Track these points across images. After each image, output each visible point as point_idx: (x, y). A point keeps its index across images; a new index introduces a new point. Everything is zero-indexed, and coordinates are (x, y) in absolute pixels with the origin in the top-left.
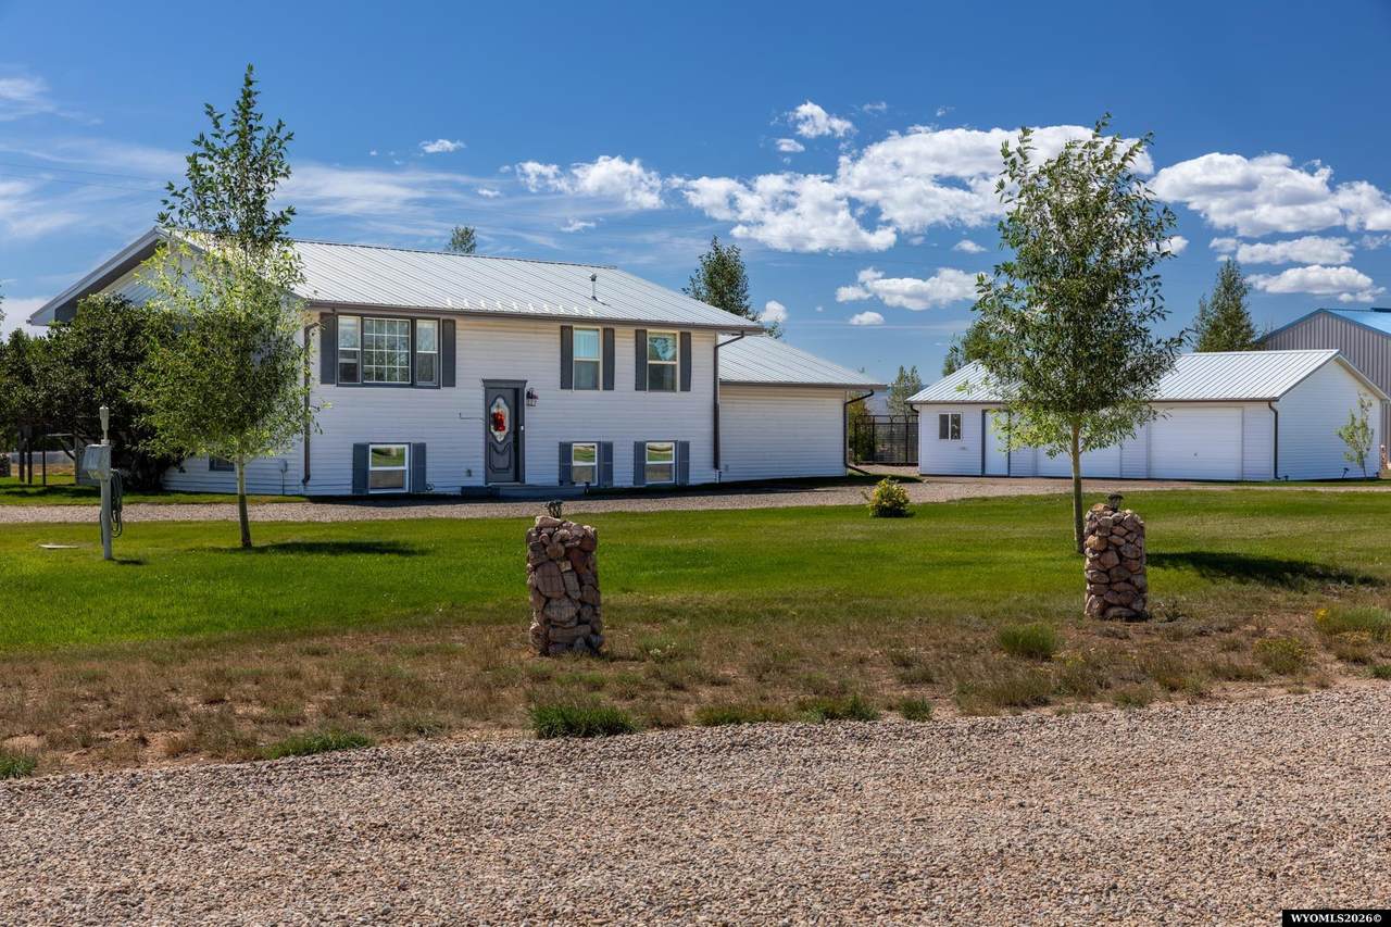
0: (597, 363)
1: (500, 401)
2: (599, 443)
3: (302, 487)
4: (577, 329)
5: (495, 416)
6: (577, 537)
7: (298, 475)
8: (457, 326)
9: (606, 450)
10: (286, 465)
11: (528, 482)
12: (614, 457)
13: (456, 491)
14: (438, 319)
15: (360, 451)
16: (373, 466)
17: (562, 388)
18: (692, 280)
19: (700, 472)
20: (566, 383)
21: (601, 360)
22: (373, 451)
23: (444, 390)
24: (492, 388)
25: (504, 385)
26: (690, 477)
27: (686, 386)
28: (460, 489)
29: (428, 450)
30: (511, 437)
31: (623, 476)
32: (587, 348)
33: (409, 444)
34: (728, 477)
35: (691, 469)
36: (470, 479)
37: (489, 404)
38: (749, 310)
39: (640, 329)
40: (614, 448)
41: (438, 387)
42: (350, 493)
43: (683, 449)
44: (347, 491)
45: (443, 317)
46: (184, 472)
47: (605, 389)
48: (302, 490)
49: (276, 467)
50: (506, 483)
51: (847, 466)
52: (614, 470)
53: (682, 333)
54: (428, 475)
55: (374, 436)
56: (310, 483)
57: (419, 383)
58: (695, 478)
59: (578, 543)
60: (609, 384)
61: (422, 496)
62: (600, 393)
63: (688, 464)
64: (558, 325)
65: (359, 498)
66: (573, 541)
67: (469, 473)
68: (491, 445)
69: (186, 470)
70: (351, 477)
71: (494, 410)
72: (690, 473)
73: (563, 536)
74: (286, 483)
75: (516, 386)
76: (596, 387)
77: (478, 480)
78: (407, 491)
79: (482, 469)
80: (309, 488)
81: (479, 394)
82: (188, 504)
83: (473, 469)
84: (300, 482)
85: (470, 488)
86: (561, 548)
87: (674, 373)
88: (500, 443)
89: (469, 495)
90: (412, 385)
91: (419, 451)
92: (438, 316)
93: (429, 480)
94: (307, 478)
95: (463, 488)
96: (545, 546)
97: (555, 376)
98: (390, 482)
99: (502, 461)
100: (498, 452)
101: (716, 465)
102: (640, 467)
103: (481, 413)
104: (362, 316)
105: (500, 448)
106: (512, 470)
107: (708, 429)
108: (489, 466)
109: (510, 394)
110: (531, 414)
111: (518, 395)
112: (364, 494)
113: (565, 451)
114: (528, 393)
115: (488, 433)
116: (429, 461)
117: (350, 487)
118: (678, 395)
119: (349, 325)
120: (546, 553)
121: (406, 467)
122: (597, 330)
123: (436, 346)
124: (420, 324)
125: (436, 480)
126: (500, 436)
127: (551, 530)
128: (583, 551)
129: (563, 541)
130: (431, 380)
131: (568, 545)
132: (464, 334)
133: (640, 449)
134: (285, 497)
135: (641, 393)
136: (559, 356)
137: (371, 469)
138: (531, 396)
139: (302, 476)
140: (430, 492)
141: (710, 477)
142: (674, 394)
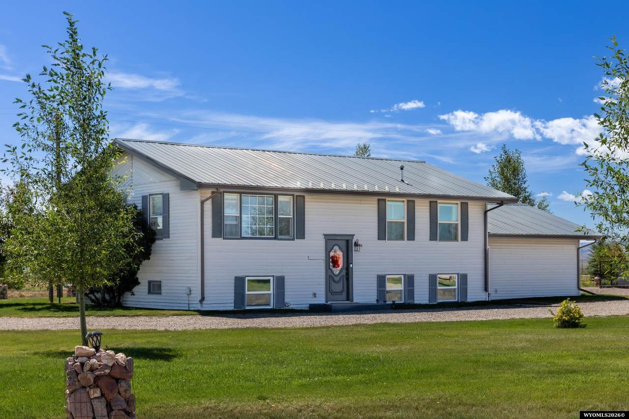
0: (403, 223)
1: (336, 248)
2: (405, 275)
3: (199, 305)
4: (388, 201)
5: (333, 257)
6: (106, 366)
7: (197, 297)
8: (306, 200)
9: (410, 280)
10: (190, 291)
11: (355, 301)
12: (415, 284)
13: (306, 307)
14: (293, 195)
15: (239, 282)
16: (248, 291)
17: (378, 239)
18: (490, 172)
19: (475, 293)
20: (382, 236)
21: (405, 221)
22: (248, 280)
23: (297, 241)
24: (331, 240)
25: (339, 238)
26: (468, 297)
27: (465, 238)
28: (308, 306)
29: (286, 280)
30: (344, 272)
31: (421, 296)
32: (396, 212)
33: (273, 276)
34: (494, 297)
35: (468, 291)
36: (315, 299)
37: (328, 250)
38: (527, 190)
39: (433, 200)
40: (415, 278)
41: (293, 239)
42: (232, 308)
43: (463, 278)
44: (231, 307)
45: (296, 194)
46: (134, 295)
47: (408, 239)
48: (199, 307)
49: (184, 292)
50: (341, 302)
51: (579, 289)
52: (415, 293)
53: (461, 203)
54: (286, 297)
55: (251, 271)
56: (204, 302)
57: (280, 237)
58: (471, 298)
59: (107, 371)
60: (411, 237)
61: (282, 311)
62: (405, 243)
63: (466, 289)
64: (376, 198)
65: (239, 312)
66: (102, 369)
67: (315, 295)
68: (330, 278)
69: (135, 293)
70: (233, 298)
71: (332, 254)
72: (468, 294)
73: (92, 366)
74: (190, 303)
75: (347, 238)
76: (402, 238)
77: (321, 300)
78: (272, 307)
79: (324, 293)
80: (204, 305)
81: (322, 243)
82: (120, 316)
83: (317, 293)
84: (198, 302)
85: (315, 305)
86: (91, 377)
87: (456, 229)
88: (336, 276)
89: (315, 310)
90: (275, 238)
91: (280, 282)
92: (293, 193)
93: (286, 300)
94: (203, 299)
95: (310, 304)
96: (77, 374)
97: (375, 232)
98: (261, 302)
99: (338, 287)
100: (334, 280)
101: (486, 289)
102: (433, 292)
103: (322, 255)
104: (241, 193)
105: (337, 279)
106: (345, 294)
107: (481, 266)
108: (329, 290)
109: (343, 244)
110: (356, 256)
111: (348, 244)
112: (242, 309)
113: (381, 280)
114: (355, 243)
115: (328, 268)
116: (286, 287)
117: (233, 305)
118: (460, 243)
119: (232, 199)
120: (79, 381)
121: (271, 292)
122: (403, 201)
123: (292, 214)
124: (281, 199)
125: (292, 300)
126: (336, 271)
127: (84, 359)
128: (113, 378)
129: (92, 370)
130: (289, 234)
131: (97, 373)
132: (312, 206)
133: (433, 278)
134: (188, 311)
135: (434, 242)
136: (376, 219)
137: (247, 293)
138: (356, 244)
139: (200, 298)
140: (287, 308)
141: (482, 297)
142: (458, 243)
